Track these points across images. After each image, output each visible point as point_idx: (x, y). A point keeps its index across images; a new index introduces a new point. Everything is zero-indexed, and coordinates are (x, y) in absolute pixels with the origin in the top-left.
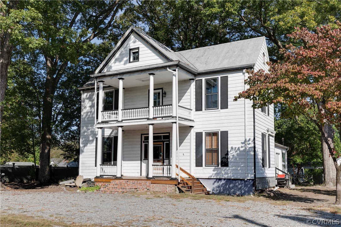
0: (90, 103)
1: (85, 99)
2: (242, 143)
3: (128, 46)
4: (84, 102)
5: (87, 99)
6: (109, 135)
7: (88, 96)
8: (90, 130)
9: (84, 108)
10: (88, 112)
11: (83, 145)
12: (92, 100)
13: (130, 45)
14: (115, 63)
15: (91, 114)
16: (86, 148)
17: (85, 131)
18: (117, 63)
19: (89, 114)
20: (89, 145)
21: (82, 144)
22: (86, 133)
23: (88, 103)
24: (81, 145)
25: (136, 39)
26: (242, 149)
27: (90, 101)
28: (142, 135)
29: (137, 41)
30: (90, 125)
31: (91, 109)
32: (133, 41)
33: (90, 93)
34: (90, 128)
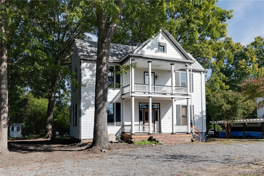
0: (91, 73)
1: (85, 68)
2: (200, 113)
3: (158, 40)
4: (84, 70)
5: (87, 68)
6: (111, 101)
7: (88, 66)
8: (92, 95)
9: (84, 76)
10: (89, 80)
11: (84, 108)
12: (92, 70)
13: (159, 40)
14: (147, 49)
15: (92, 82)
16: (87, 110)
17: (86, 96)
18: (149, 50)
19: (90, 81)
20: (90, 108)
21: (84, 106)
22: (87, 98)
23: (88, 72)
24: (82, 108)
25: (164, 37)
26: (200, 116)
27: (91, 70)
28: (139, 103)
29: (165, 38)
30: (91, 91)
31: (92, 77)
32: (161, 38)
33: (91, 64)
34: (92, 94)
